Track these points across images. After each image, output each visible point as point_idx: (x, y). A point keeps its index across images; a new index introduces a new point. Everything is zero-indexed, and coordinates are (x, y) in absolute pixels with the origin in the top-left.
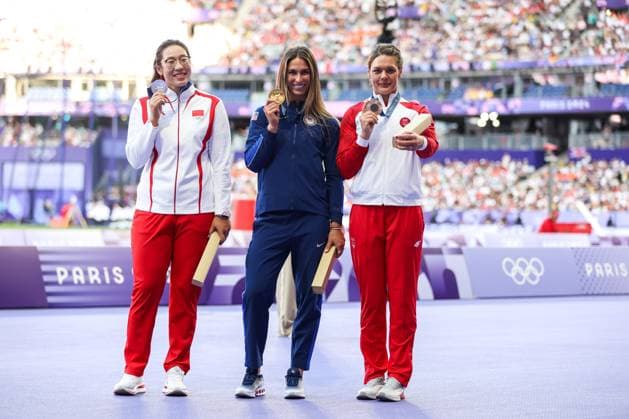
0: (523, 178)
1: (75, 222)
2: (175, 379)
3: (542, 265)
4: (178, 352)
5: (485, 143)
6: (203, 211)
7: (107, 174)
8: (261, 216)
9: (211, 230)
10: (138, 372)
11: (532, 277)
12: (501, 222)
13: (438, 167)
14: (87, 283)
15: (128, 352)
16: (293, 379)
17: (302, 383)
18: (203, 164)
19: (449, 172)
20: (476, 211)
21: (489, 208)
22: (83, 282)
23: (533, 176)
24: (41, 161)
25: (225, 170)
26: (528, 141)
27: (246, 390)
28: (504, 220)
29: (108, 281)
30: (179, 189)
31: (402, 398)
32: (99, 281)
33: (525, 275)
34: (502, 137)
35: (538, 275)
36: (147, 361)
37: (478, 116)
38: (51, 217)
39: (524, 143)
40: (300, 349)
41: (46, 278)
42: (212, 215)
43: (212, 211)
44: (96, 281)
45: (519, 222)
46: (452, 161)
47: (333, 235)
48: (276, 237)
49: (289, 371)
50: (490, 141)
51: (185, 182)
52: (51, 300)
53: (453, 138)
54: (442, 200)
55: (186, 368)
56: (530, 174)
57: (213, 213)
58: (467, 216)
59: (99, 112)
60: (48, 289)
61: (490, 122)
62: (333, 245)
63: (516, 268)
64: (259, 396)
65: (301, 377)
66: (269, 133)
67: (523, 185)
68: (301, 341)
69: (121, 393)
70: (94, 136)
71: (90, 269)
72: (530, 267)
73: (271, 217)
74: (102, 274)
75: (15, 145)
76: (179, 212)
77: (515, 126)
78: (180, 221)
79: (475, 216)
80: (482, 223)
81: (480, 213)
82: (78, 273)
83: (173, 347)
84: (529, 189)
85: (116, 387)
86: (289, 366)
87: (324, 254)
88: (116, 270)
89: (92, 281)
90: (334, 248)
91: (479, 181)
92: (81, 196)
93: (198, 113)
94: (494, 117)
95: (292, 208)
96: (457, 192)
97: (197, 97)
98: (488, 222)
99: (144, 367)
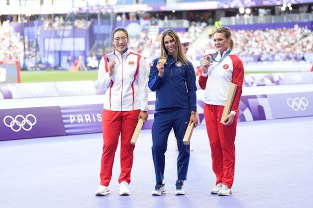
0: (305, 36)
1: (81, 68)
2: (124, 187)
3: (307, 101)
4: (125, 174)
5: (285, 19)
6: (134, 109)
7: (96, 42)
8: (158, 110)
9: (139, 117)
10: (107, 184)
11: (302, 107)
12: (294, 59)
13: (262, 33)
14: (85, 122)
15: (102, 175)
16: (179, 185)
17: (183, 187)
18: (134, 87)
19: (267, 34)
20: (281, 54)
21: (288, 52)
22: (82, 122)
23: (310, 35)
24: (63, 37)
25: (145, 89)
26: (308, 17)
27: (156, 192)
28: (296, 58)
29: (95, 121)
30: (123, 100)
31: (231, 193)
32: (90, 121)
33: (299, 106)
34: (294, 15)
35: (305, 106)
36: (110, 179)
37: (282, 5)
38: (70, 65)
39: (305, 18)
40: (181, 171)
41: (65, 121)
42: (139, 110)
43: (139, 109)
44: (89, 121)
45: (303, 59)
46: (269, 29)
47: (192, 117)
48: (165, 120)
49: (177, 182)
50: (288, 18)
51: (126, 96)
52: (67, 131)
53: (268, 17)
54: (264, 49)
55: (129, 181)
56: (309, 34)
57: (140, 110)
58: (277, 57)
59: (91, 12)
60: (66, 126)
61: (287, 8)
62: (192, 122)
63: (294, 103)
64: (163, 194)
65: (183, 184)
66: (159, 77)
67: (305, 39)
68: (181, 167)
69: (99, 195)
70: (89, 23)
71: (86, 116)
72: (301, 102)
73: (162, 111)
74: (91, 117)
75: (50, 29)
76: (123, 110)
77: (300, 9)
78: (124, 114)
79: (281, 57)
80: (284, 60)
81: (283, 55)
82: (80, 118)
83: (123, 172)
84: (308, 42)
85: (97, 192)
86: (177, 179)
87: (188, 126)
88: (98, 115)
89: (87, 121)
90: (193, 123)
91: (282, 39)
92: (84, 54)
93: (131, 63)
94: (289, 5)
95: (172, 106)
96: (271, 45)
97: (131, 55)
98: (287, 60)
99: (109, 182)
